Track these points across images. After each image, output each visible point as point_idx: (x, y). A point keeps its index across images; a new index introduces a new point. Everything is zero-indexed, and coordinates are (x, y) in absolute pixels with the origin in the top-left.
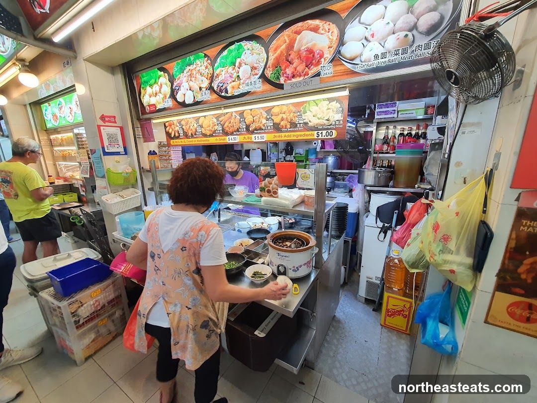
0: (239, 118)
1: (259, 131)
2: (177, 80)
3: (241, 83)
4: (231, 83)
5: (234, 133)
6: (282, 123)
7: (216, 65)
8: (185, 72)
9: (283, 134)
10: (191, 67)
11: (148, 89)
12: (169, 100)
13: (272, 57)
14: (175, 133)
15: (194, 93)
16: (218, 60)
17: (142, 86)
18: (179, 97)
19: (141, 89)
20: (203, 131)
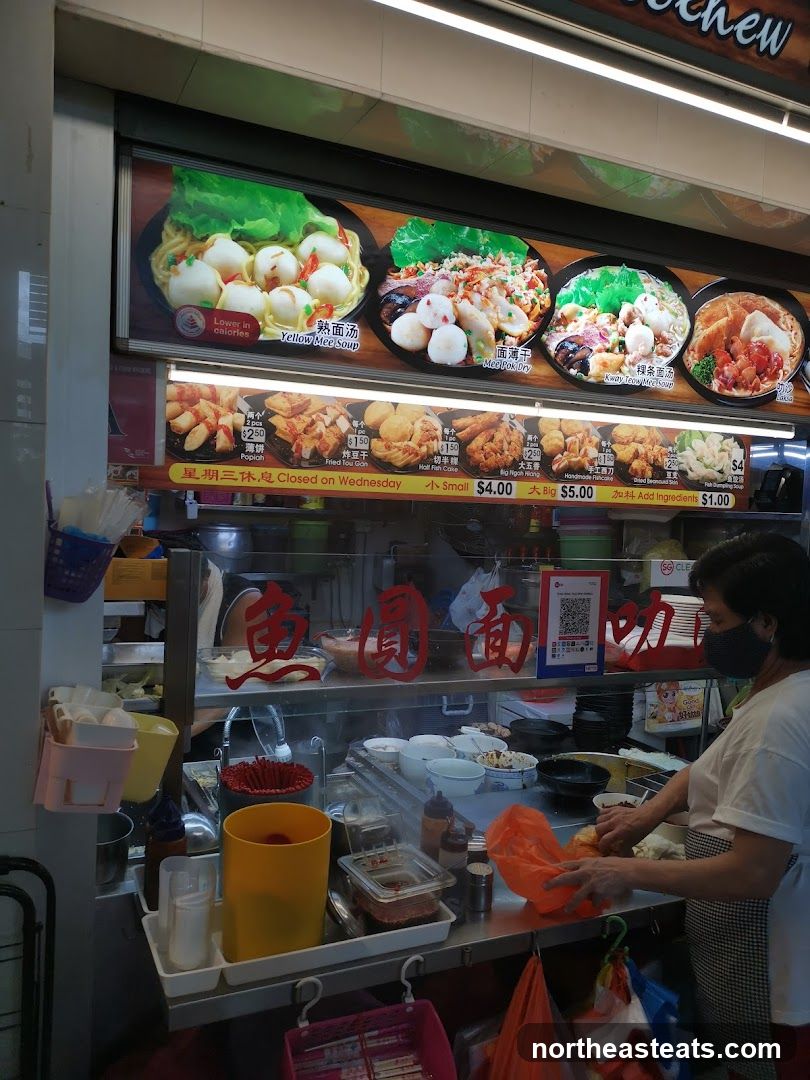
0: (524, 431)
1: (577, 477)
2: (402, 274)
3: (627, 362)
4: (600, 351)
5: (502, 472)
6: (636, 464)
7: (563, 292)
8: (448, 263)
9: (637, 491)
10: (475, 261)
11: (224, 248)
12: (347, 327)
13: (701, 333)
14: (212, 436)
15: (473, 339)
16: (574, 282)
17: (182, 218)
18: (403, 331)
19: (168, 228)
20: (379, 449)
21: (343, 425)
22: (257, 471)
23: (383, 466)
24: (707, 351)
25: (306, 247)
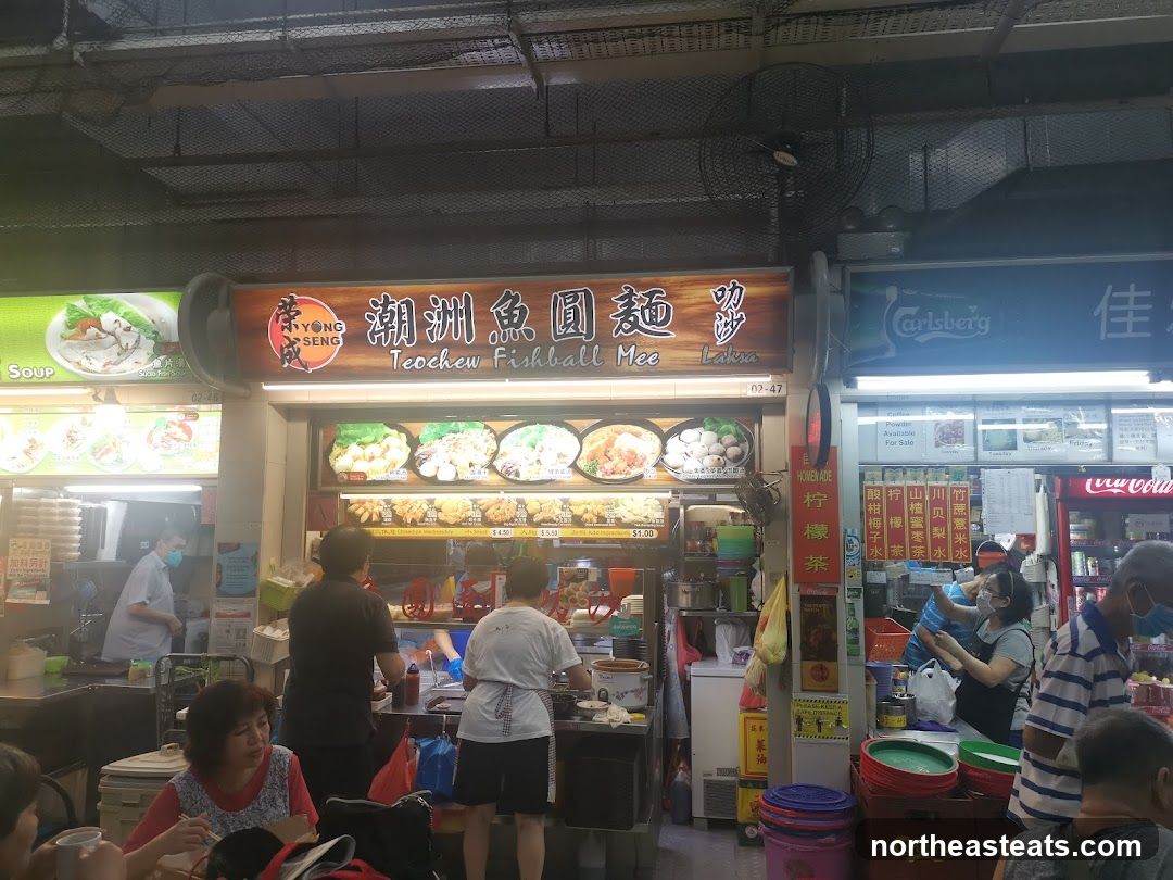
0: (516, 505)
1: (549, 524)
2: (425, 446)
3: (542, 469)
4: (526, 465)
5: (505, 524)
6: (585, 516)
7: (503, 441)
8: (445, 439)
9: (587, 530)
10: (459, 435)
11: (354, 449)
12: (402, 470)
13: (587, 450)
14: (371, 516)
15: (458, 468)
16: (508, 436)
17: (339, 441)
18: (425, 470)
19: (335, 446)
20: (442, 517)
21: (425, 507)
22: (389, 529)
23: (444, 524)
24: (593, 458)
25: (384, 445)
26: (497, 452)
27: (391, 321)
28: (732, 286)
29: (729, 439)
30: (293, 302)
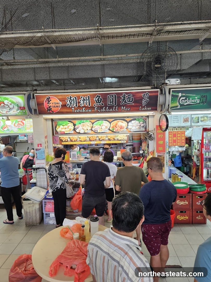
1: (103, 140)
2: (77, 126)
3: (102, 130)
4: (99, 129)
5: (94, 141)
6: (111, 139)
7: (94, 124)
8: (81, 124)
9: (111, 141)
10: (84, 123)
11: (61, 126)
12: (72, 131)
13: (112, 126)
14: (65, 140)
15: (84, 130)
16: (95, 123)
18: (77, 131)
19: (57, 126)
21: (77, 138)
22: (69, 143)
23: (81, 141)
24: (113, 127)
25: (68, 125)
26: (92, 127)
27: (72, 102)
28: (146, 93)
29: (141, 122)
30: (49, 98)
